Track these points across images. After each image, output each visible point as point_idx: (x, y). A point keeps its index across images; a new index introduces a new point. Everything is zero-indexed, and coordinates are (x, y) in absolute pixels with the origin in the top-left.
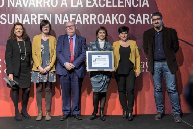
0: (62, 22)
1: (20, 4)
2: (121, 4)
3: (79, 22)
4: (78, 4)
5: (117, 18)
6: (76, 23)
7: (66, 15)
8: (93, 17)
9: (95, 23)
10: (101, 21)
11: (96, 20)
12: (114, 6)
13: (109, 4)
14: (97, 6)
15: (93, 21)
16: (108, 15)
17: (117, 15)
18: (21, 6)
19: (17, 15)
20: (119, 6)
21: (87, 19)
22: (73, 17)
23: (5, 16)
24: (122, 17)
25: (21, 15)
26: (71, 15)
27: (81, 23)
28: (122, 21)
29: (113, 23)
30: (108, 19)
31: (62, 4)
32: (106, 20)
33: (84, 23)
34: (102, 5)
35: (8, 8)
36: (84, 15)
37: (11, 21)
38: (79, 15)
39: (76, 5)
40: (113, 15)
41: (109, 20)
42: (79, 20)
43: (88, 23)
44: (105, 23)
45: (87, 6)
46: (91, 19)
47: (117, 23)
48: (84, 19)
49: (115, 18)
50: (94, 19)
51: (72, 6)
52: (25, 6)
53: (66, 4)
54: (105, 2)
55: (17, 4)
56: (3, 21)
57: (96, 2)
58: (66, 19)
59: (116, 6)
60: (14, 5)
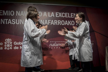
0: (44, 24)
2: (72, 16)
3: (52, 24)
4: (52, 15)
5: (71, 22)
6: (51, 24)
7: (46, 21)
8: (59, 22)
9: (60, 24)
10: (63, 23)
11: (61, 23)
12: (69, 17)
13: (67, 16)
14: (61, 17)
15: (59, 23)
16: (66, 21)
17: (70, 21)
18: (23, 15)
19: (21, 20)
20: (71, 17)
21: (56, 23)
22: (50, 21)
23: (15, 20)
24: (73, 22)
25: (23, 20)
26: (49, 21)
27: (54, 24)
28: (73, 24)
29: (69, 25)
31: (44, 15)
32: (66, 24)
33: (55, 24)
34: (63, 16)
35: (17, 16)
36: (55, 21)
37: (18, 23)
38: (52, 21)
39: (51, 16)
40: (69, 21)
41: (67, 24)
42: (52, 23)
43: (57, 24)
44: (65, 25)
45: (56, 16)
46: (58, 23)
47: (71, 25)
48: (55, 22)
49: (70, 23)
50: (60, 23)
51: (49, 16)
53: (46, 15)
54: (65, 15)
55: (21, 14)
56: (14, 23)
57: (61, 15)
58: (46, 22)
59: (70, 17)
60: (19, 15)
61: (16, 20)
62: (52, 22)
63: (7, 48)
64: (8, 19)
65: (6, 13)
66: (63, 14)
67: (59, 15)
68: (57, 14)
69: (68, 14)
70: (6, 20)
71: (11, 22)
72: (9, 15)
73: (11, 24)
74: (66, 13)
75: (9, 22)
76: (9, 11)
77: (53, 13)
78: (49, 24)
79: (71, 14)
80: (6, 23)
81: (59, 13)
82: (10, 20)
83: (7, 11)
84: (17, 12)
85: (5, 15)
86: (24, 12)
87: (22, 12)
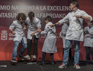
1: (17, 8)
2: (64, 9)
3: (44, 17)
4: (44, 9)
5: (62, 15)
7: (38, 14)
8: (51, 15)
10: (54, 16)
11: (52, 16)
13: (58, 9)
14: (53, 10)
16: (58, 14)
18: (18, 9)
22: (41, 15)
23: (10, 14)
29: (60, 17)
30: (58, 16)
31: (37, 9)
34: (55, 9)
35: (12, 10)
36: (46, 14)
37: (13, 16)
38: (44, 14)
39: (43, 9)
40: (60, 14)
44: (56, 17)
45: (48, 10)
48: (46, 16)
51: (41, 10)
52: (20, 9)
53: (38, 9)
54: (56, 8)
55: (16, 8)
56: (9, 16)
57: (52, 8)
58: (38, 16)
59: (61, 10)
60: (14, 9)
61: (12, 14)
62: (44, 16)
63: (3, 39)
64: (4, 13)
65: (3, 8)
66: (55, 7)
67: (51, 8)
68: (49, 7)
69: (59, 7)
70: (3, 14)
71: (7, 16)
72: (6, 9)
73: (7, 17)
74: (57, 7)
75: (5, 16)
76: (6, 6)
77: (44, 7)
78: (41, 17)
79: (63, 7)
80: (3, 17)
81: (51, 6)
82: (6, 14)
83: (4, 6)
84: (12, 6)
85: (2, 9)
86: (19, 6)
87: (17, 6)
